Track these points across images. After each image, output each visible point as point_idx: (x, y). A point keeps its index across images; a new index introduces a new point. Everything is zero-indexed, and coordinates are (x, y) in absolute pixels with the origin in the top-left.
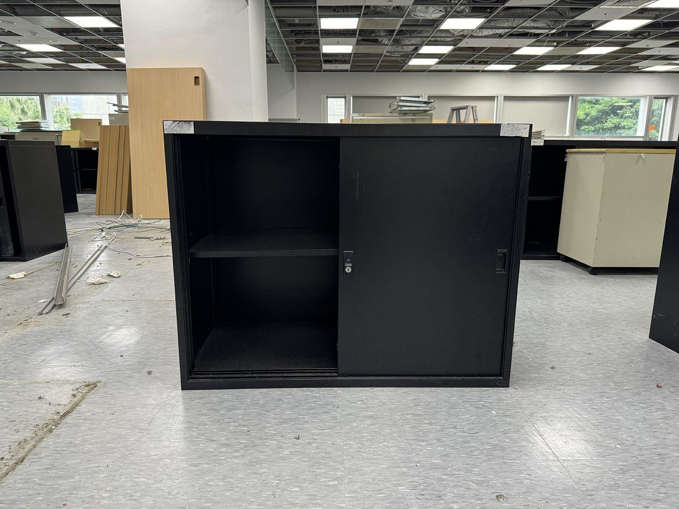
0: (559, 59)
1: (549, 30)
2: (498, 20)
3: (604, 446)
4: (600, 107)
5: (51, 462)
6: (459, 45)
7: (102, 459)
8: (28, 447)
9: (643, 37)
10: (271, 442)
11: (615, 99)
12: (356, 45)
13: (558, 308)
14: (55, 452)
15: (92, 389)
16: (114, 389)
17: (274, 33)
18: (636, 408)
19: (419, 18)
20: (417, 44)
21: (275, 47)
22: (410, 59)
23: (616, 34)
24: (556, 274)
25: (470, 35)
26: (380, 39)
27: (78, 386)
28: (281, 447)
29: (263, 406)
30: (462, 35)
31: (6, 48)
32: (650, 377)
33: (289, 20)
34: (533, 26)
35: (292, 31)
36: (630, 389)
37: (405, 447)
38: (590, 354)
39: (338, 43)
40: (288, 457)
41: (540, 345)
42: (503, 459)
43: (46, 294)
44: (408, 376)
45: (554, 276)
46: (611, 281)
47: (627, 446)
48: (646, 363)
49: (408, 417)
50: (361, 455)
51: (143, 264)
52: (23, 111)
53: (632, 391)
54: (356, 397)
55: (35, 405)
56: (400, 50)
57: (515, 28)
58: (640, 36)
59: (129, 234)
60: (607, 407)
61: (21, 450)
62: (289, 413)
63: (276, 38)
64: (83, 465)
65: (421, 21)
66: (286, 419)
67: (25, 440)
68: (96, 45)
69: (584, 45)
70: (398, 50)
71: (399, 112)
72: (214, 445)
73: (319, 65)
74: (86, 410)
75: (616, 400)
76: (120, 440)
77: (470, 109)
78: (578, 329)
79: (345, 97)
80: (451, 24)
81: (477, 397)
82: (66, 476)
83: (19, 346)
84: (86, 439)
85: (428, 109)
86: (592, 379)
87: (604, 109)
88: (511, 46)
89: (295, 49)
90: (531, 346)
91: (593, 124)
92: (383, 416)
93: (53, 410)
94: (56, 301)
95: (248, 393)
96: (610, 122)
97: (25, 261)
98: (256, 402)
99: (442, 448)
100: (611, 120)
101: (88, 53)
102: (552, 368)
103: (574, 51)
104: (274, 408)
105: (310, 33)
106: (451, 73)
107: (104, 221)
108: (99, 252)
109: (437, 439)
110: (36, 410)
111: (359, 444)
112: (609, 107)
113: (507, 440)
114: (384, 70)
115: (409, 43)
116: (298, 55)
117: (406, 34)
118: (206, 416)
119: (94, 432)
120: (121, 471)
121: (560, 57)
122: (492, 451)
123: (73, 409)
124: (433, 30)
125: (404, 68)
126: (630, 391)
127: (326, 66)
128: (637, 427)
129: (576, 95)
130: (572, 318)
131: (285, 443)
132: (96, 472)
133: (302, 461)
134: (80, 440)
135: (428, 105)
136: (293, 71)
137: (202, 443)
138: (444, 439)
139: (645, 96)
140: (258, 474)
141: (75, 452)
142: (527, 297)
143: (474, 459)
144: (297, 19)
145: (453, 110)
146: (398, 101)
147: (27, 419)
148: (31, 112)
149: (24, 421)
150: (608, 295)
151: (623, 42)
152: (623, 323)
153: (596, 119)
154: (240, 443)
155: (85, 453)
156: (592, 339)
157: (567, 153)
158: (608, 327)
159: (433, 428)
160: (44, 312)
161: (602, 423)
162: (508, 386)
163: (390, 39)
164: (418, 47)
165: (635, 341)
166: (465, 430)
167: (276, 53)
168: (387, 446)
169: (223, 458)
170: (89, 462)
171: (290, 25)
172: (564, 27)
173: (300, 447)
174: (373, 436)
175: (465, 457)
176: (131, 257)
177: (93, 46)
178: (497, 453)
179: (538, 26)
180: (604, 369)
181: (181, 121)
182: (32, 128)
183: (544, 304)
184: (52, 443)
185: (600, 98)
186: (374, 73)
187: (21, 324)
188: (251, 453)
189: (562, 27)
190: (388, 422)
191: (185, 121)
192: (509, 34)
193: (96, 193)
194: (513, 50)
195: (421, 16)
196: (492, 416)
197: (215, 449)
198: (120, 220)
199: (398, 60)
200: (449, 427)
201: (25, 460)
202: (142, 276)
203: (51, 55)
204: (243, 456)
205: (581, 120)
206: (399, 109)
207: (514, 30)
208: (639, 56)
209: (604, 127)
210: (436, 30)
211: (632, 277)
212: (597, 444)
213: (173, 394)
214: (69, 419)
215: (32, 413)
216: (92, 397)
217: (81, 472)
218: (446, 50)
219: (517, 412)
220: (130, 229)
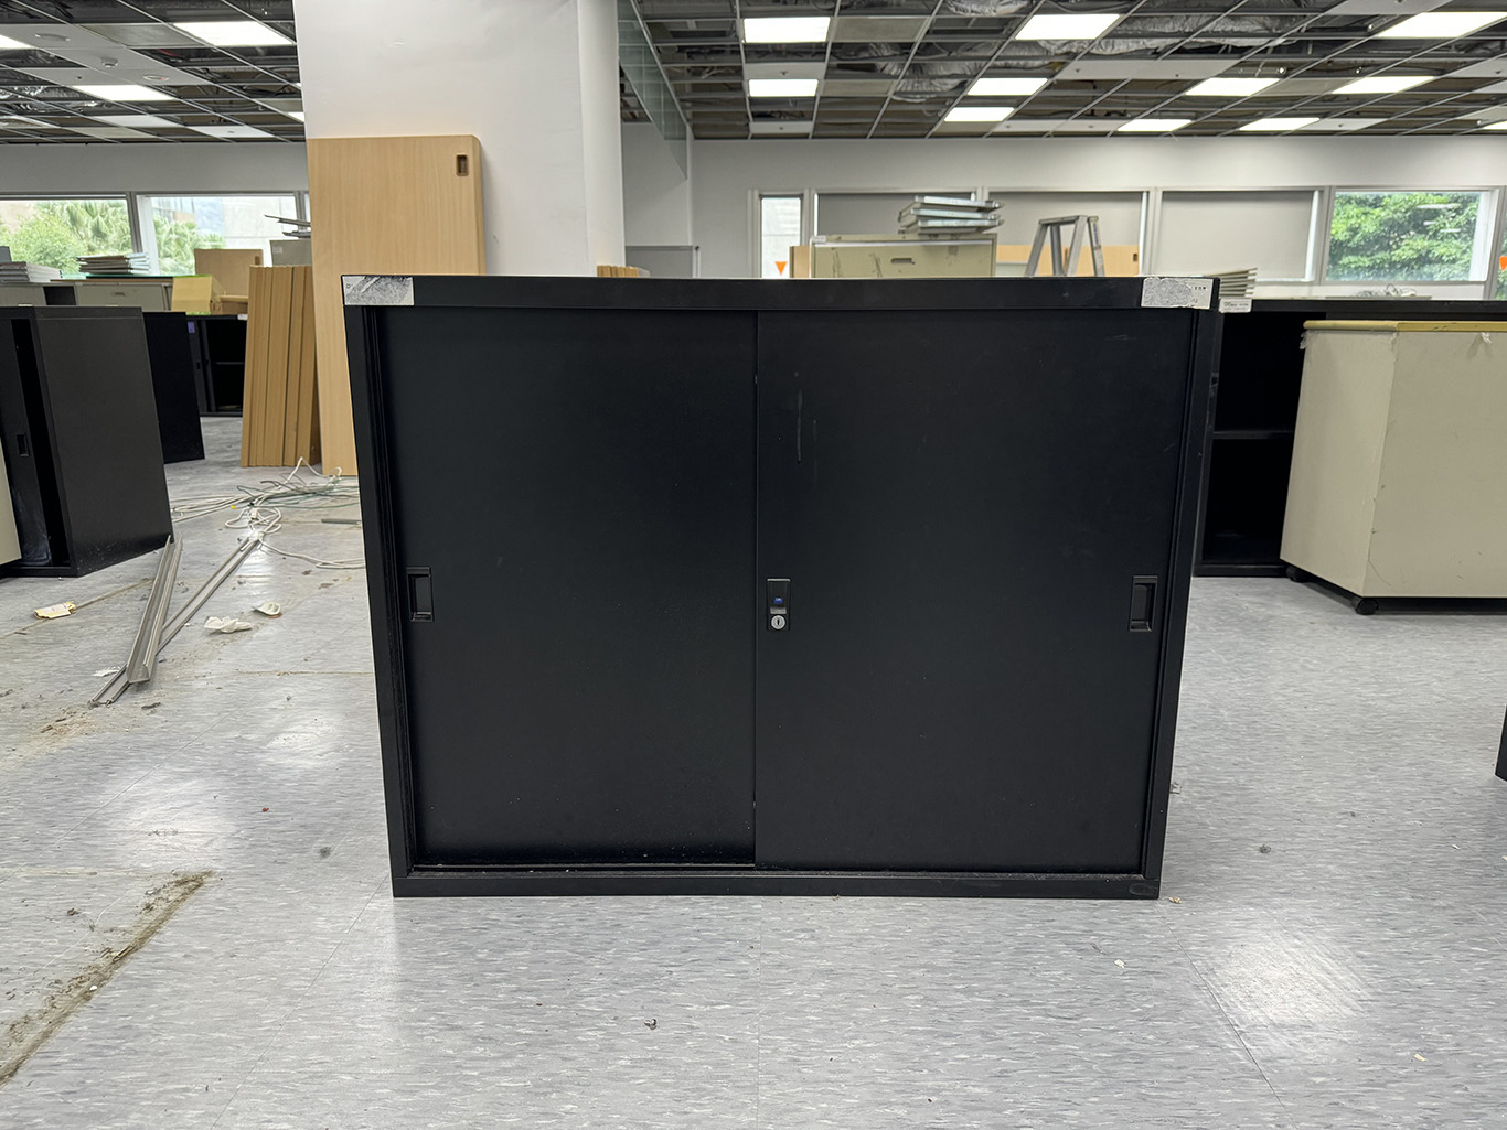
0: (1291, 105)
1: (1268, 39)
2: (1152, 17)
3: (1384, 1057)
4: (1383, 214)
5: (81, 1076)
6: (1060, 76)
7: (196, 1072)
8: (30, 1037)
9: (1488, 52)
10: (590, 1033)
11: (1419, 196)
12: (825, 78)
13: (1280, 698)
14: (91, 1050)
15: (192, 891)
16: (242, 893)
17: (640, 52)
18: (1463, 956)
19: (968, 15)
20: (964, 75)
21: (641, 85)
22: (949, 107)
23: (1424, 47)
24: (1277, 612)
25: (1085, 52)
26: (881, 64)
27: (159, 884)
28: (612, 1048)
29: (578, 940)
30: (1067, 53)
31: (53, 94)
32: (1497, 875)
33: (675, 24)
34: (1232, 30)
35: (681, 49)
36: (1450, 907)
37: (904, 1051)
38: (1353, 815)
39: (784, 73)
40: (627, 1074)
41: (1235, 792)
42: (1139, 1086)
43: (112, 657)
44: (920, 870)
45: (1272, 617)
46: (1408, 630)
47: (1440, 1056)
48: (1488, 840)
49: (917, 973)
50: (799, 1071)
51: (336, 584)
52: (98, 232)
53: (1453, 912)
54: (796, 921)
55: (58, 931)
56: (925, 89)
57: (1189, 34)
58: (1480, 51)
59: (311, 512)
60: (1392, 953)
61: (14, 1046)
62: (637, 959)
63: (644, 65)
64: (150, 1086)
65: (971, 23)
66: (629, 976)
67: (27, 1020)
68: (246, 85)
69: (1349, 72)
70: (920, 89)
71: (920, 231)
72: (457, 1039)
73: (743, 123)
74: (173, 944)
75: (1415, 936)
76: (242, 1022)
77: (1082, 223)
78: (1328, 750)
79: (801, 196)
80: (1042, 28)
81: (1082, 924)
82: (110, 1112)
83: (40, 783)
84: (164, 1018)
85: (986, 223)
86: (1357, 878)
87: (1392, 219)
88: (1180, 77)
89: (688, 89)
90: (1214, 794)
91: (1369, 253)
92: (857, 971)
93: (95, 943)
94: (130, 676)
95: (545, 907)
96: (1408, 247)
97: (75, 575)
98: (561, 930)
99: (995, 1057)
100: (1411, 242)
101: (231, 102)
102: (1263, 850)
103: (1326, 86)
104: (604, 946)
105: (723, 51)
106: (1043, 139)
107: (254, 481)
108: (240, 555)
109: (982, 1032)
110: (61, 942)
111: (796, 1041)
112: (1406, 212)
113: (1151, 1037)
114: (889, 133)
115: (945, 73)
116: (695, 102)
117: (938, 52)
118: (444, 963)
119: (186, 1002)
120: (235, 1102)
121: (1294, 99)
122: (1113, 1064)
123: (143, 940)
124: (1000, 41)
125: (934, 130)
126: (1449, 911)
127: (758, 127)
128: (1465, 1007)
129: (1331, 187)
130: (1313, 723)
131: (623, 1037)
132: (178, 1104)
133: (658, 1084)
134: (150, 1022)
135: (986, 216)
136: (685, 138)
137: (431, 1035)
138: (998, 1032)
139: (1491, 189)
140: (555, 1116)
141: (136, 1053)
142: (1208, 669)
143: (1068, 1086)
144: (693, 21)
145: (1045, 225)
146: (918, 206)
147: (35, 964)
148: (115, 234)
149: (30, 970)
150: (1399, 665)
151: (1441, 63)
152: (1433, 737)
153: (1376, 242)
154: (518, 1034)
155: (161, 1054)
156: (1359, 778)
157: (1305, 330)
158: (1397, 745)
159: (974, 1003)
160: (103, 700)
161: (1380, 994)
162: (1155, 896)
163: (904, 65)
164: (965, 82)
165: (1461, 782)
166: (1050, 1010)
167: (645, 99)
168: (861, 1049)
169: (476, 1073)
170: (165, 1079)
171: (677, 35)
172: (1303, 31)
173: (656, 1048)
174: (831, 1023)
175: (1046, 1080)
176: (310, 567)
177: (241, 88)
178: (1124, 1070)
179: (1243, 29)
180: (1387, 855)
181: (384, 276)
182: (110, 270)
183: (1247, 688)
184: (85, 1028)
185: (1386, 194)
186: (868, 140)
187: (50, 728)
188: (539, 1062)
189: (1299, 31)
190: (868, 987)
191: (393, 277)
192: (1175, 48)
193: (241, 416)
194: (1184, 85)
195: (972, 12)
196: (1115, 974)
197: (459, 1050)
198: (293, 478)
199: (922, 112)
200: (1011, 1002)
201: (19, 1071)
202: (329, 614)
203: (150, 108)
204: (521, 1069)
205: (1342, 243)
206: (920, 224)
207: (1188, 40)
208: (1475, 95)
209: (1394, 259)
210: (1008, 42)
211: (1457, 621)
212: (1369, 1050)
213: (373, 906)
214: (129, 968)
215: (51, 949)
216: (190, 911)
217: (144, 1103)
218: (1030, 86)
219: (1175, 964)
220: (315, 501)
